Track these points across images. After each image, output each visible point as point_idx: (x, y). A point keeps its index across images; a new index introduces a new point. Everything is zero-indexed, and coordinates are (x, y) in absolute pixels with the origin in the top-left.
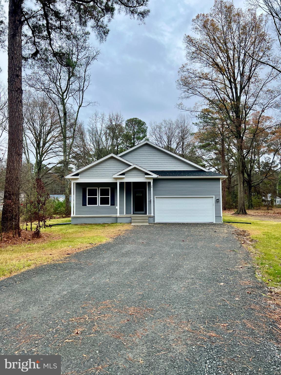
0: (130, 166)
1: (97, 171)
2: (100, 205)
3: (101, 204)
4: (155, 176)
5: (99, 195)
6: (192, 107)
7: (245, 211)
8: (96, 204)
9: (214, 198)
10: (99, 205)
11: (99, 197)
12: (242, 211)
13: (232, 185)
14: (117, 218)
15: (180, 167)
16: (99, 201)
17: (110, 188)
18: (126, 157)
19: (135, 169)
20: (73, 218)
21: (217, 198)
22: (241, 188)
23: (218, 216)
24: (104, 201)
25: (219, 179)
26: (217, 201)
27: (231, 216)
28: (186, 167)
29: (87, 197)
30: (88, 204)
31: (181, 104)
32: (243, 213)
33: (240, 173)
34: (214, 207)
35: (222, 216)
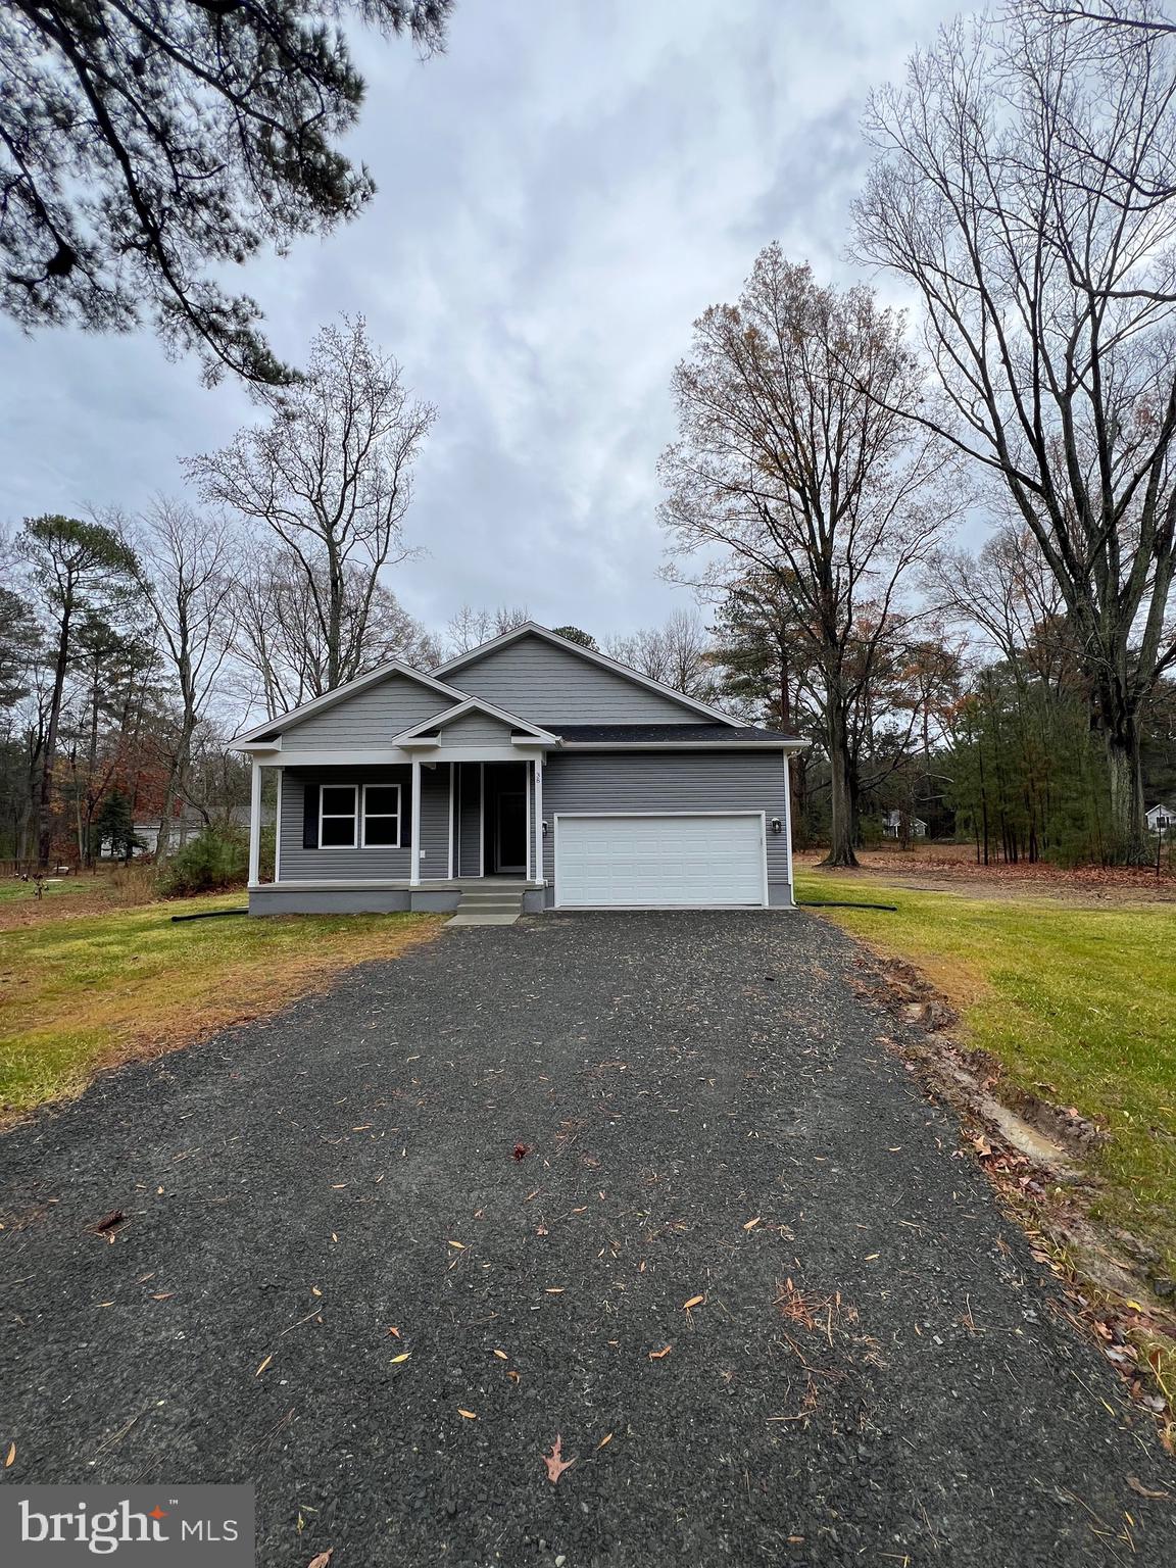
0: (457, 702)
1: (341, 723)
2: (363, 846)
3: (367, 843)
4: (549, 739)
5: (360, 811)
6: (701, 574)
7: (852, 856)
8: (351, 842)
9: (763, 817)
10: (359, 844)
11: (360, 816)
12: (845, 857)
13: (808, 790)
14: (408, 893)
15: (647, 714)
16: (360, 830)
17: (399, 786)
18: (458, 680)
19: (475, 713)
20: (255, 892)
21: (775, 819)
22: (838, 793)
23: (777, 884)
24: (380, 832)
25: (778, 753)
26: (775, 829)
27: (812, 871)
28: (666, 714)
29: (321, 817)
30: (323, 844)
31: (671, 567)
32: (847, 862)
33: (837, 747)
34: (765, 852)
35: (790, 882)
